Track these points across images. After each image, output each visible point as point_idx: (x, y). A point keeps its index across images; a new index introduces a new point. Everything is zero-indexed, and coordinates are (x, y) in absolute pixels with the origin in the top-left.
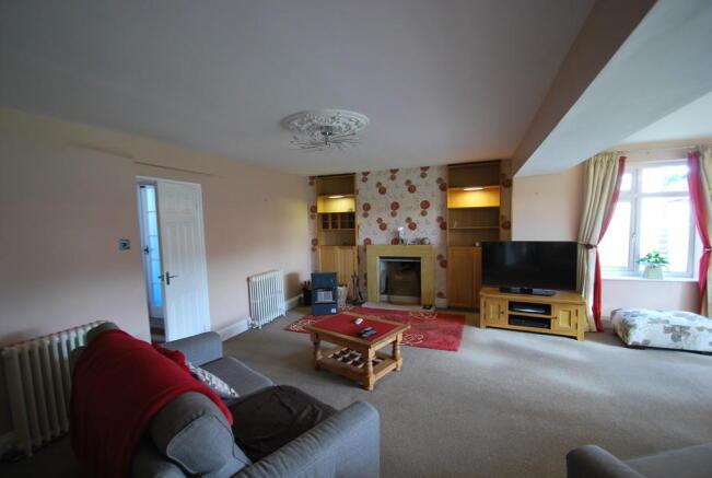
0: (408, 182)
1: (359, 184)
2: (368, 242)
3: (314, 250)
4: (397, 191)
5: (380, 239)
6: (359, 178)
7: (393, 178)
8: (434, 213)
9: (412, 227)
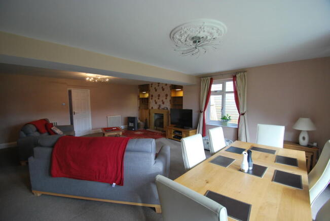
0: (162, 87)
1: (150, 88)
2: (152, 108)
3: (139, 110)
4: (160, 91)
5: (156, 107)
6: (150, 85)
7: (159, 86)
8: (169, 98)
9: (163, 103)
